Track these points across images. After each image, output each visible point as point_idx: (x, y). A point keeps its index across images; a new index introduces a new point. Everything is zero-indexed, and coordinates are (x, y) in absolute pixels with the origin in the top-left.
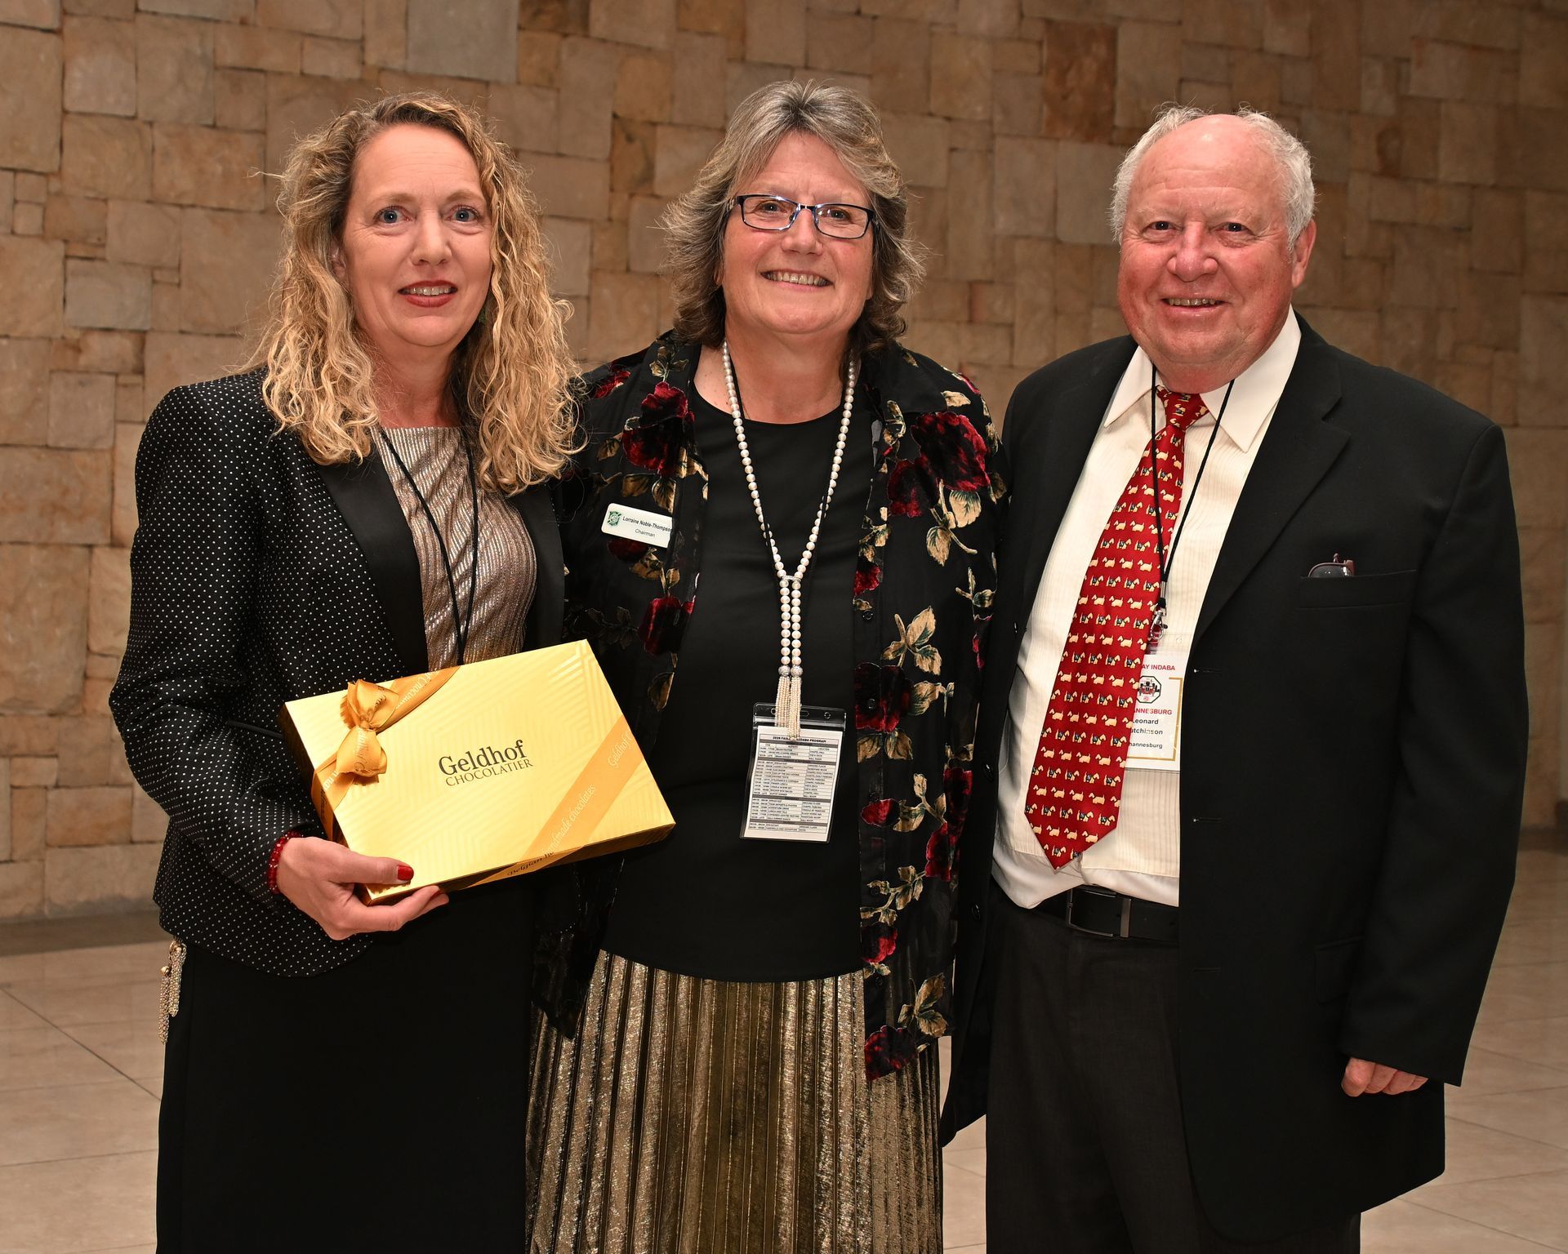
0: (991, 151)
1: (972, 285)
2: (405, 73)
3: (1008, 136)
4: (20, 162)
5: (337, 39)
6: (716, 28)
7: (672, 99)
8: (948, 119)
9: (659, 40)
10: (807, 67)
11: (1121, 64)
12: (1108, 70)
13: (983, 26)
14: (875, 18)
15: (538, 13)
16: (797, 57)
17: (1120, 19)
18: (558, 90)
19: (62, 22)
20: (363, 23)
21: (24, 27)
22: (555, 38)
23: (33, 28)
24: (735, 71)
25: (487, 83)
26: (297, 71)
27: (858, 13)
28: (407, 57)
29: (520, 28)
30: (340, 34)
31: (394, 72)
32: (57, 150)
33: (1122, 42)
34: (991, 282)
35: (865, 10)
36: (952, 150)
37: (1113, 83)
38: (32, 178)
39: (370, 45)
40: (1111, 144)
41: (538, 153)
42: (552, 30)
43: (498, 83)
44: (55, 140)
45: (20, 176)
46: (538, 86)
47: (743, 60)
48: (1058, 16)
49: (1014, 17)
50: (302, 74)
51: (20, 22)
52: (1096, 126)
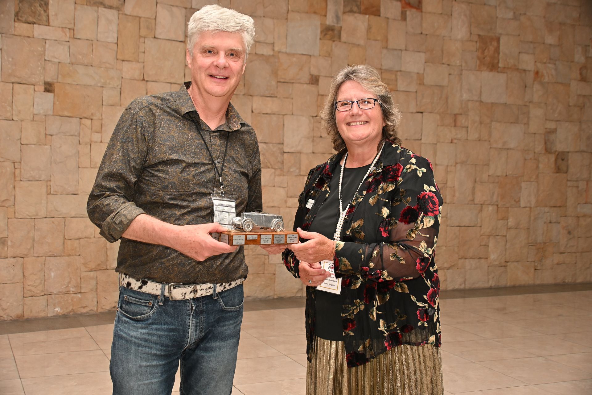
0: (461, 74)
1: (455, 115)
2: (286, 53)
3: (467, 70)
4: (172, 81)
5: (266, 43)
6: (379, 38)
7: (366, 60)
8: (449, 65)
9: (362, 42)
10: (406, 50)
11: (501, 48)
12: (497, 50)
13: (459, 37)
14: (426, 35)
15: (325, 35)
16: (403, 47)
17: (501, 34)
18: (331, 58)
19: (185, 39)
20: (274, 38)
21: (174, 40)
22: (331, 42)
23: (177, 41)
24: (385, 51)
25: (310, 56)
26: (254, 53)
27: (422, 33)
28: (286, 48)
29: (320, 39)
30: (267, 41)
31: (283, 52)
32: (183, 77)
33: (502, 41)
34: (461, 114)
35: (423, 32)
36: (450, 74)
37: (499, 54)
38: (176, 85)
39: (276, 45)
40: (498, 72)
41: (326, 77)
42: (330, 40)
43: (314, 56)
44: (183, 74)
45: (173, 85)
46: (325, 56)
47: (387, 48)
48: (482, 33)
49: (469, 34)
50: (256, 53)
51: (173, 39)
52: (493, 67)
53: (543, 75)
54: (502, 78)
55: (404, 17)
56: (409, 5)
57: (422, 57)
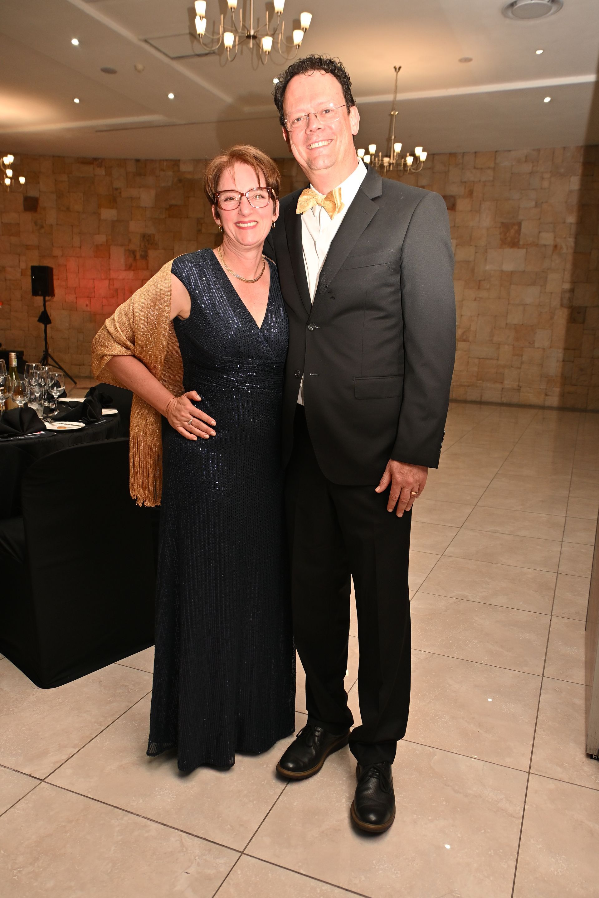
0: (486, 252)
1: (480, 281)
3: (491, 248)
11: (522, 230)
12: (519, 232)
13: (485, 226)
14: (458, 227)
17: (522, 220)
33: (523, 225)
34: (485, 280)
36: (476, 253)
37: (519, 234)
40: (519, 248)
48: (505, 221)
49: (494, 222)
52: (514, 244)
53: (561, 248)
54: (522, 252)
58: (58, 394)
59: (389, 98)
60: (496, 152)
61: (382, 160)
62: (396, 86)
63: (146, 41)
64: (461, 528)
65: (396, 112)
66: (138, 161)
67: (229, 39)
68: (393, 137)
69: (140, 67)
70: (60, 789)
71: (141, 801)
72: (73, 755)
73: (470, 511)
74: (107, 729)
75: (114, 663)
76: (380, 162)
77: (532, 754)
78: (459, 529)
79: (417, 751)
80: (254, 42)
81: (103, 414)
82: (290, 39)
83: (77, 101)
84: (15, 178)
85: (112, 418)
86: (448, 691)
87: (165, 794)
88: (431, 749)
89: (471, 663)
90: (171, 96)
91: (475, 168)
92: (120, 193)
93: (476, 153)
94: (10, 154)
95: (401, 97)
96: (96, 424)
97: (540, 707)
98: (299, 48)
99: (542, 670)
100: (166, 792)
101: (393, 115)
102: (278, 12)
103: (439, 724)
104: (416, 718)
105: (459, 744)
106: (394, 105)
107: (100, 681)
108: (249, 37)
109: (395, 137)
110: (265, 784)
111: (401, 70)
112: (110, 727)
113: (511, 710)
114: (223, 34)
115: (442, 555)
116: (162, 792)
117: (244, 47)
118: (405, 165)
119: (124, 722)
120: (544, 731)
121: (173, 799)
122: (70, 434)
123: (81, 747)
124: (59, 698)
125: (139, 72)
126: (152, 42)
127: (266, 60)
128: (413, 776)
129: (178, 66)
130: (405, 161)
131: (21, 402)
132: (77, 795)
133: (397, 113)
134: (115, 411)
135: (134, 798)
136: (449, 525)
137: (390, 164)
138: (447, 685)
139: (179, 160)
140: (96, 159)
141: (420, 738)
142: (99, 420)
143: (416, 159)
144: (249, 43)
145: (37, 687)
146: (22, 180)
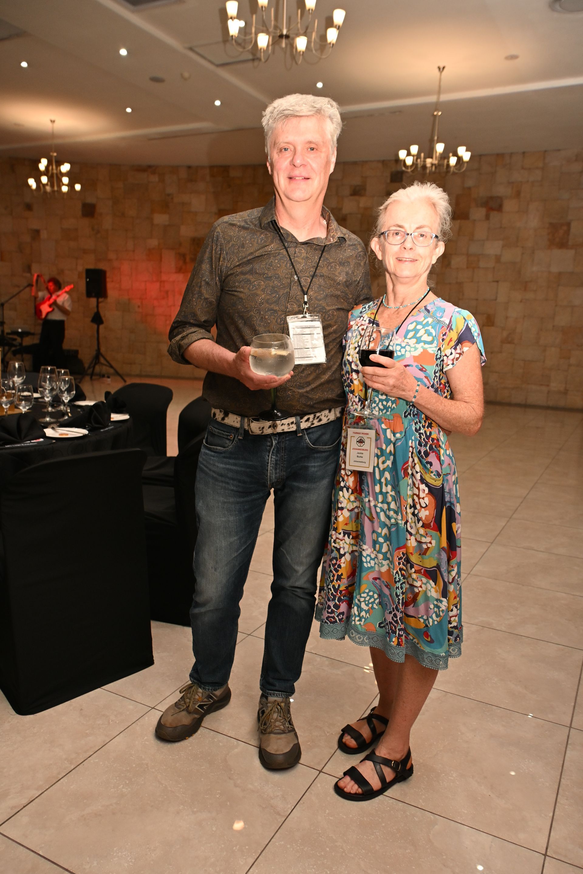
0: (534, 253)
1: (526, 282)
8: (522, 247)
10: (487, 240)
14: (505, 228)
16: (485, 238)
17: (572, 220)
34: (531, 281)
36: (523, 254)
37: (568, 235)
40: (567, 249)
47: (472, 240)
48: (553, 221)
49: (541, 223)
52: (563, 245)
54: (571, 253)
55: (487, 217)
56: (492, 209)
57: (501, 243)
58: (69, 398)
59: (433, 99)
60: (545, 151)
61: (425, 161)
62: (440, 87)
63: (191, 49)
64: (492, 543)
65: (439, 111)
66: (189, 167)
67: (263, 40)
68: (436, 138)
69: (186, 75)
70: (10, 841)
71: (95, 864)
72: (34, 799)
73: (504, 524)
74: (77, 769)
75: (100, 687)
76: (422, 163)
77: (550, 829)
78: (490, 544)
79: (415, 818)
80: (287, 41)
81: (112, 420)
82: (323, 37)
83: (129, 110)
84: (71, 185)
85: (120, 424)
86: (459, 740)
87: (124, 856)
88: (432, 816)
89: (489, 706)
90: (218, 103)
91: (523, 168)
92: (172, 198)
93: (524, 153)
94: (68, 162)
95: (444, 97)
96: (102, 430)
97: (564, 768)
98: (334, 47)
99: (570, 719)
100: (125, 853)
101: (435, 116)
102: (309, 10)
103: (444, 783)
104: (419, 773)
105: (466, 812)
106: (437, 106)
107: (81, 710)
108: (281, 36)
109: (438, 138)
110: (236, 850)
111: (445, 70)
112: (81, 766)
113: (531, 769)
114: (256, 35)
115: (469, 574)
116: (120, 853)
117: (277, 47)
118: (448, 165)
119: (97, 760)
120: (567, 799)
121: (131, 864)
122: (70, 442)
123: (45, 789)
124: (34, 728)
125: (185, 79)
126: (197, 49)
127: (300, 60)
128: (407, 851)
129: (223, 73)
130: (448, 162)
131: (24, 407)
132: (27, 850)
133: (440, 113)
134: (126, 417)
135: (88, 859)
136: (480, 539)
137: (432, 165)
138: (459, 733)
139: (229, 166)
140: (150, 167)
141: (421, 801)
142: (108, 426)
143: (460, 159)
144: (282, 42)
145: (14, 712)
146: (78, 187)
